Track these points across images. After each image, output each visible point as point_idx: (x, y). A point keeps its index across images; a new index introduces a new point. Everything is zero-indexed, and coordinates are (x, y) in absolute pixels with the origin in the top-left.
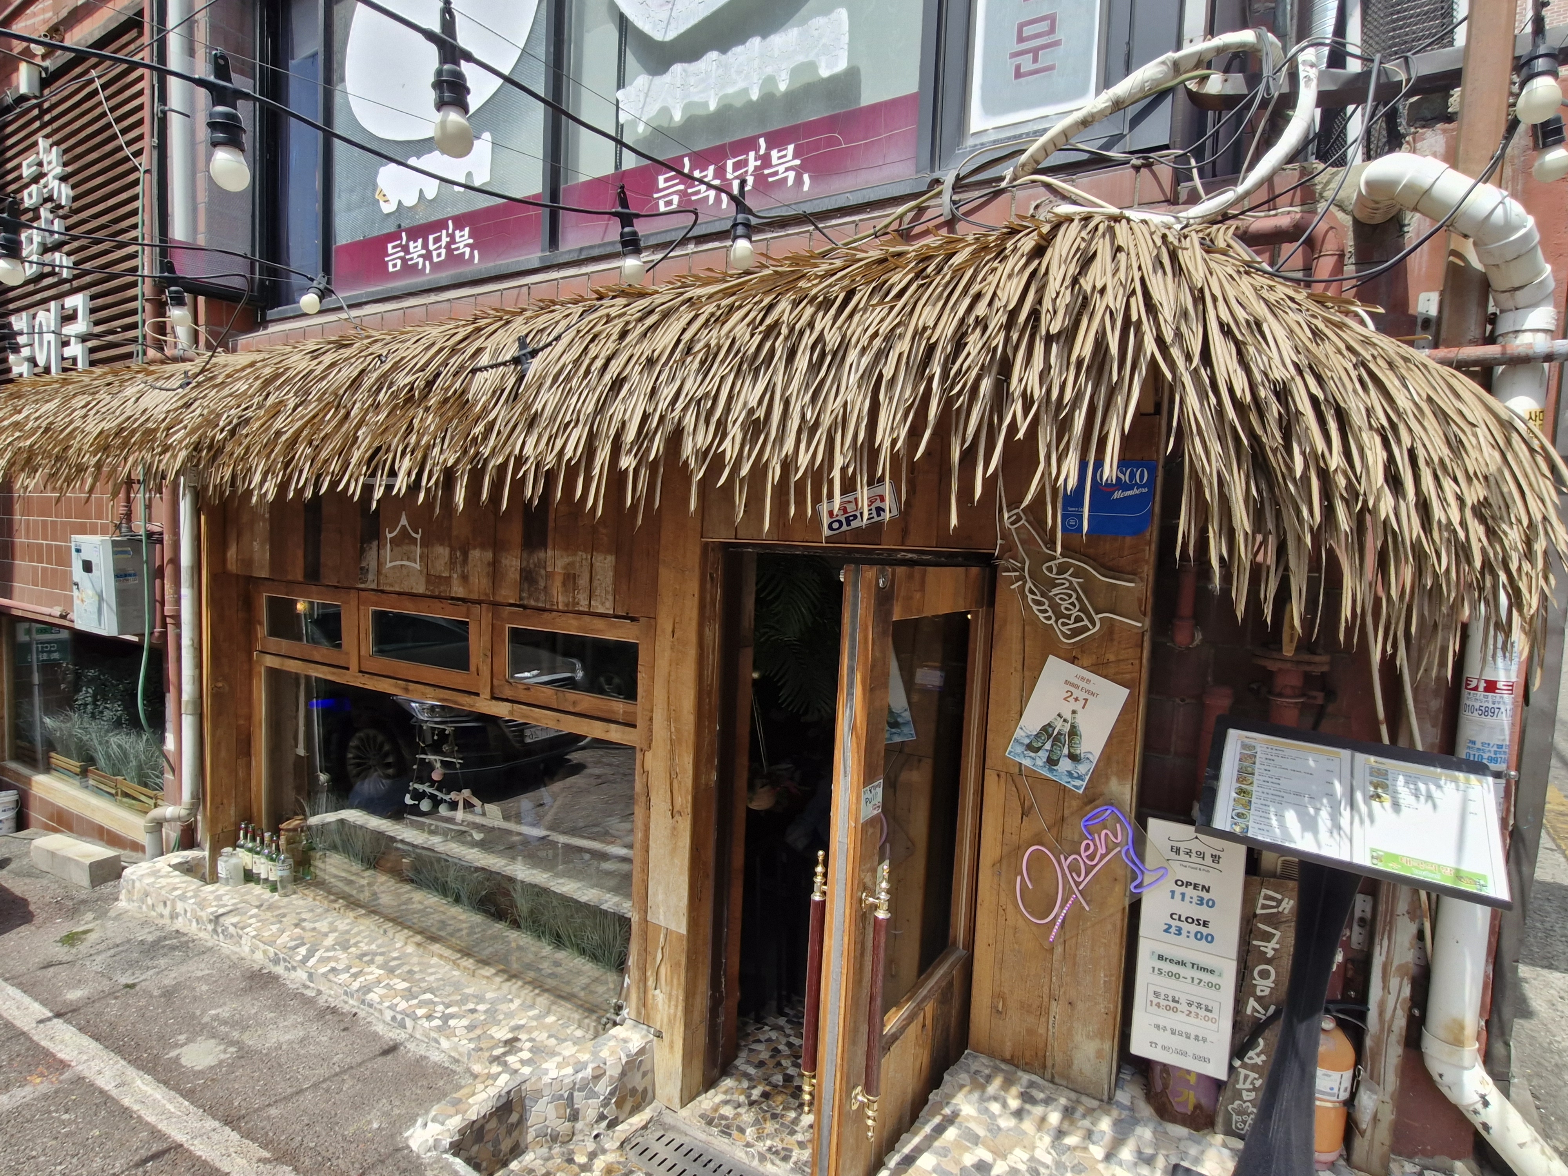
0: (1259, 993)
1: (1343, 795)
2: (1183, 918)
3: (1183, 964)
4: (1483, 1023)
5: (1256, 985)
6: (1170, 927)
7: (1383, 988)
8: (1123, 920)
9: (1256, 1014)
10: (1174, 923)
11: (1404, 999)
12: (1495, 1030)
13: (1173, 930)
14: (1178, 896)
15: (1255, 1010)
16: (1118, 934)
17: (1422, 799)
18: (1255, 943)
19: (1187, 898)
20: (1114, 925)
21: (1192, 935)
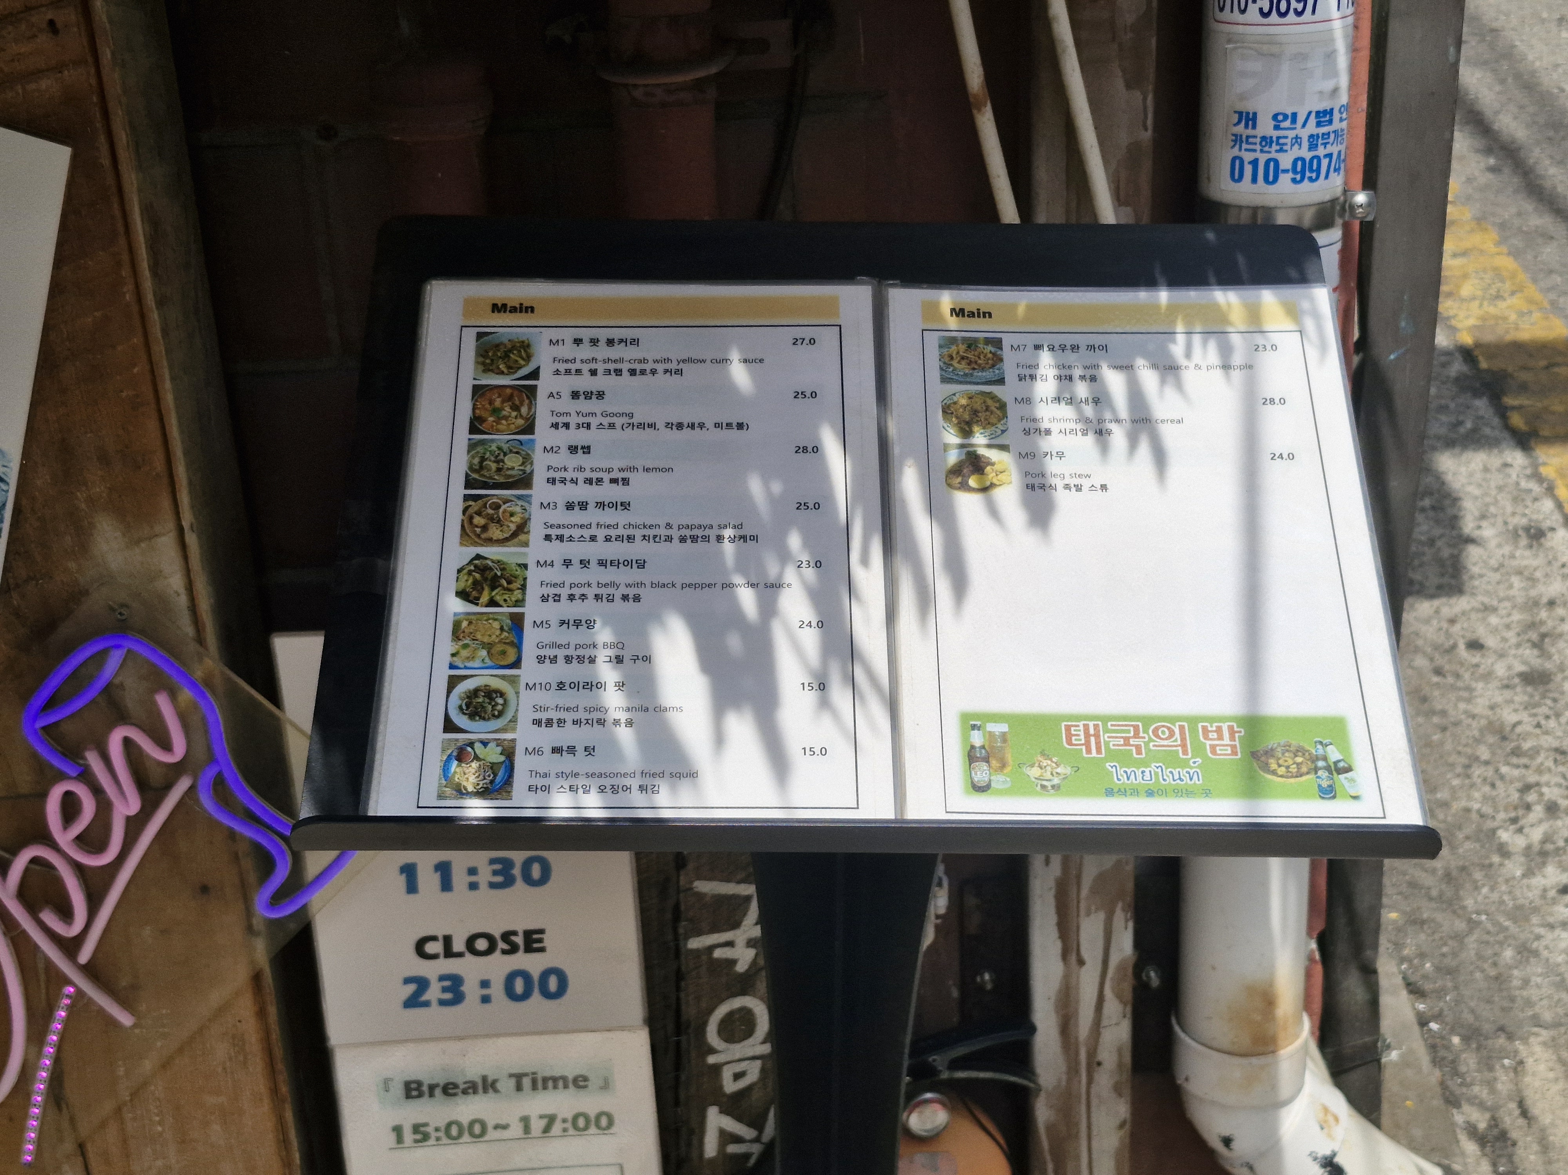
0: (730, 1086)
1: (856, 495)
2: (458, 945)
3: (488, 1085)
4: (1314, 945)
5: (717, 1069)
6: (422, 984)
7: (1065, 956)
8: (261, 1013)
9: (732, 1149)
10: (431, 970)
11: (1121, 968)
12: (1342, 948)
13: (434, 993)
14: (428, 879)
15: (726, 1137)
16: (257, 1065)
17: (1118, 436)
18: (695, 943)
19: (460, 878)
20: (238, 1041)
21: (497, 990)
